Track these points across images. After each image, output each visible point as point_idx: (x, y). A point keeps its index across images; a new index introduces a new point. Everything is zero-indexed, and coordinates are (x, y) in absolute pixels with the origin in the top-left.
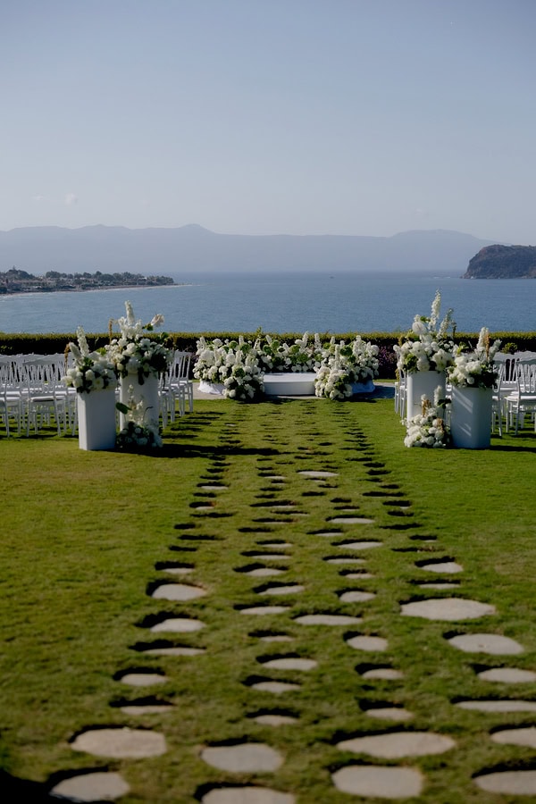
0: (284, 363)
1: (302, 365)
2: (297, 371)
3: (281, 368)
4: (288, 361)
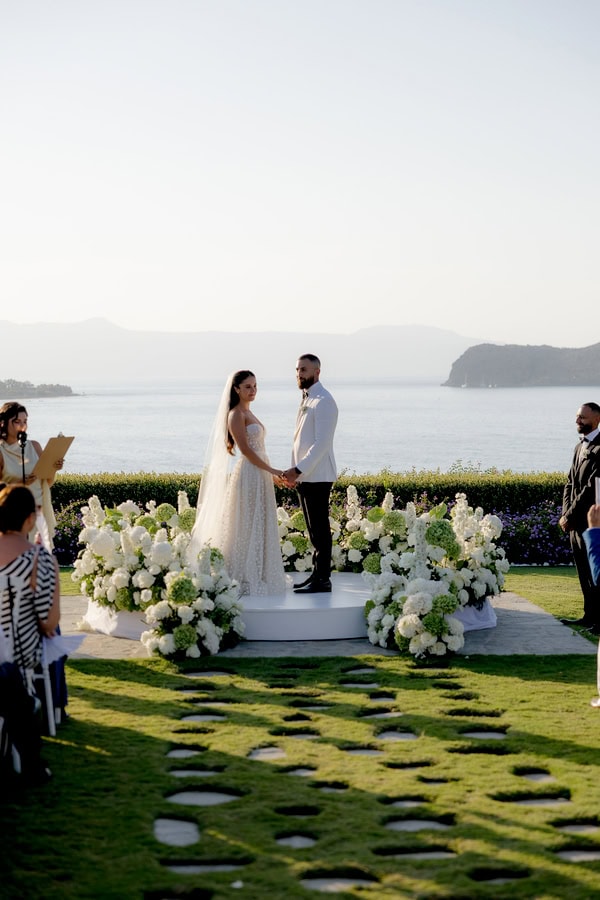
4: (289, 549)
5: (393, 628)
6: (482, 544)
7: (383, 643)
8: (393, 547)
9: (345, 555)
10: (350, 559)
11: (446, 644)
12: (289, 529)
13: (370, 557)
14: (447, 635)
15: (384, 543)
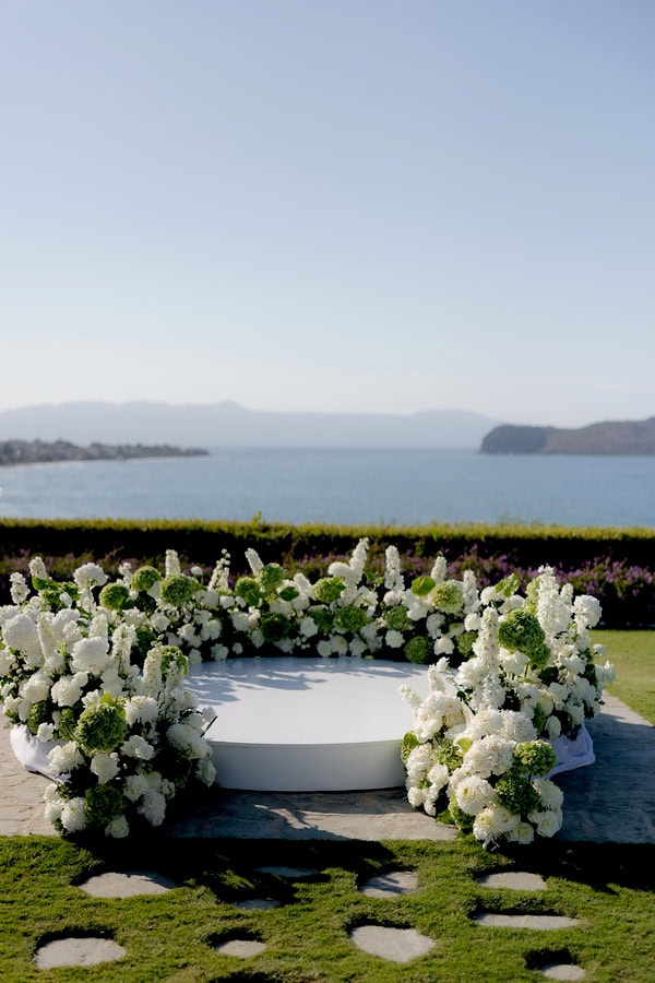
0: (294, 632)
1: (348, 637)
2: (335, 656)
3: (286, 645)
4: (309, 628)
5: (446, 787)
6: (574, 639)
7: (429, 807)
8: (444, 629)
9: (381, 638)
10: (388, 644)
11: (535, 826)
12: (311, 600)
13: (415, 642)
14: (535, 811)
15: (433, 624)
